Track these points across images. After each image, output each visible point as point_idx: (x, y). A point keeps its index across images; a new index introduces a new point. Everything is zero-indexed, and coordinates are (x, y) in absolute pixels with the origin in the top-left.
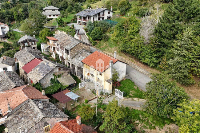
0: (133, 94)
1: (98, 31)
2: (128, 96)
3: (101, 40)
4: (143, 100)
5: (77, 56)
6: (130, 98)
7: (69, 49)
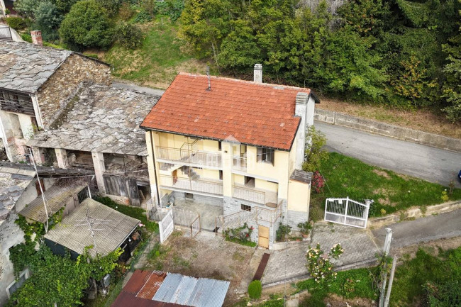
0: (392, 199)
1: (93, 15)
2: (383, 211)
3: (108, 47)
4: (439, 208)
5: (74, 113)
6: (393, 215)
7: (33, 89)
